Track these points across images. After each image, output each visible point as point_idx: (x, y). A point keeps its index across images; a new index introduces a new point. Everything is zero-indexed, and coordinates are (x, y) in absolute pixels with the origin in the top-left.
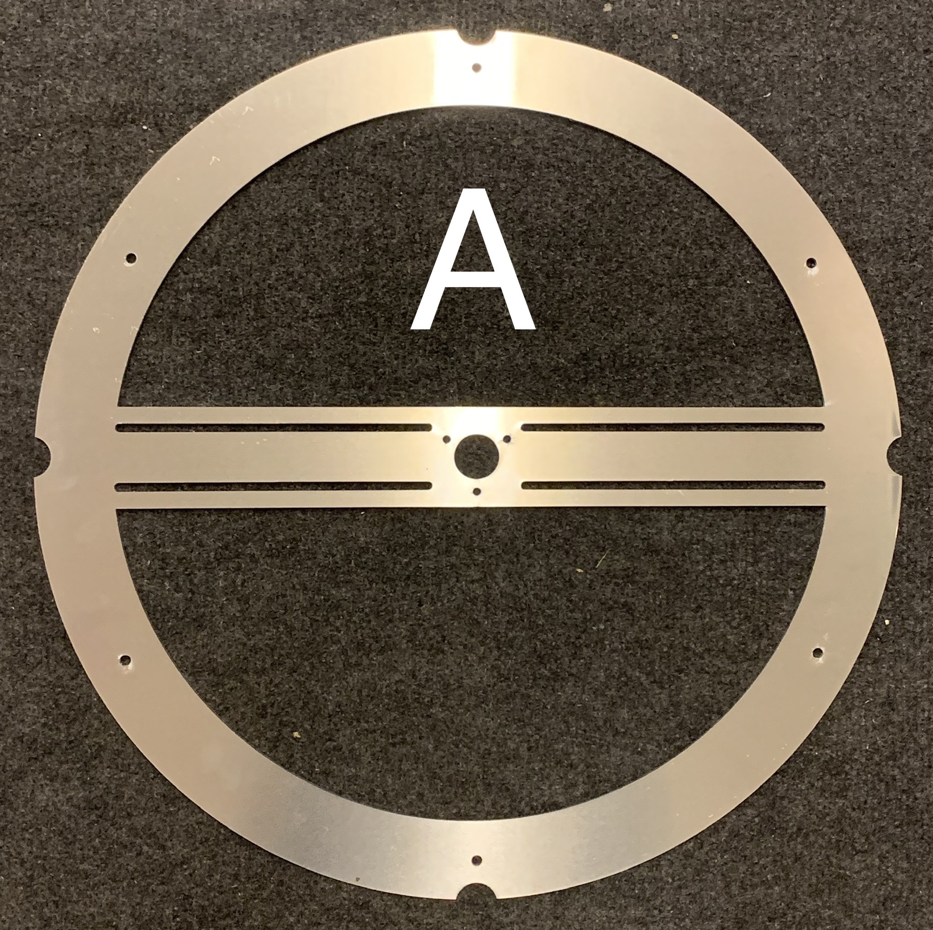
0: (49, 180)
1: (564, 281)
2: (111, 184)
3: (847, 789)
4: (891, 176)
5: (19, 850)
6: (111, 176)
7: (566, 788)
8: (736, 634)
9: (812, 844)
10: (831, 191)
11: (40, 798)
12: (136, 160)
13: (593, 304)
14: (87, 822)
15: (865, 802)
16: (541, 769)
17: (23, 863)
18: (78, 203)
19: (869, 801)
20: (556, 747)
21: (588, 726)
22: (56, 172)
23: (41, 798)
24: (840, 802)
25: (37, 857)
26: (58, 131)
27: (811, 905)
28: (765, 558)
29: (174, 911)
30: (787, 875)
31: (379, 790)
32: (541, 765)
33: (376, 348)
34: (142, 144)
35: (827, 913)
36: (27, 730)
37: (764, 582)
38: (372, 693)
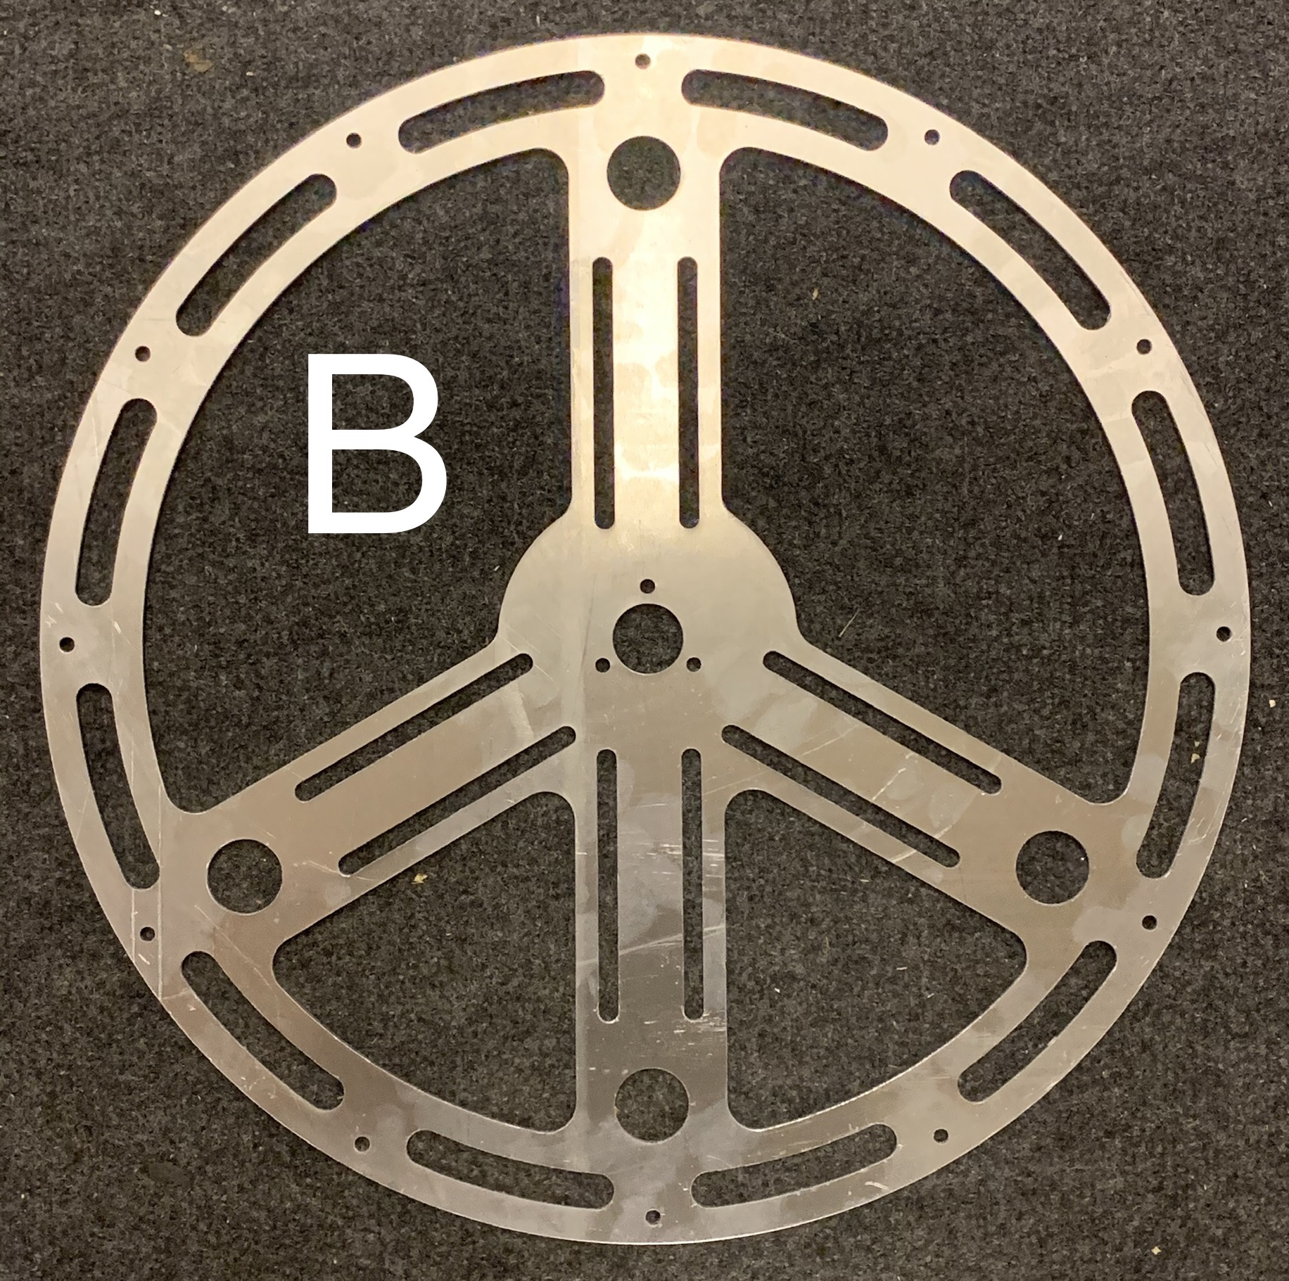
0: (24, 96)
1: (781, 217)
2: (112, 99)
3: (1216, 947)
4: (1268, 37)
5: (33, 1056)
6: (112, 87)
7: (806, 952)
8: (1047, 727)
9: (1165, 1027)
10: (1177, 64)
11: (59, 983)
12: (148, 61)
13: (825, 250)
14: (126, 1015)
15: (1244, 964)
16: (767, 927)
17: (39, 1075)
18: (66, 127)
19: (1249, 964)
20: (789, 894)
21: (835, 864)
22: (33, 84)
23: (61, 984)
24: (1207, 965)
25: (58, 1066)
26: (34, 25)
27: (1166, 1113)
28: (1089, 616)
29: (254, 1136)
30: (1131, 1070)
31: (537, 962)
32: (769, 921)
33: (507, 327)
34: (154, 37)
35: (1190, 1125)
36: (36, 889)
37: (1088, 651)
38: (523, 825)
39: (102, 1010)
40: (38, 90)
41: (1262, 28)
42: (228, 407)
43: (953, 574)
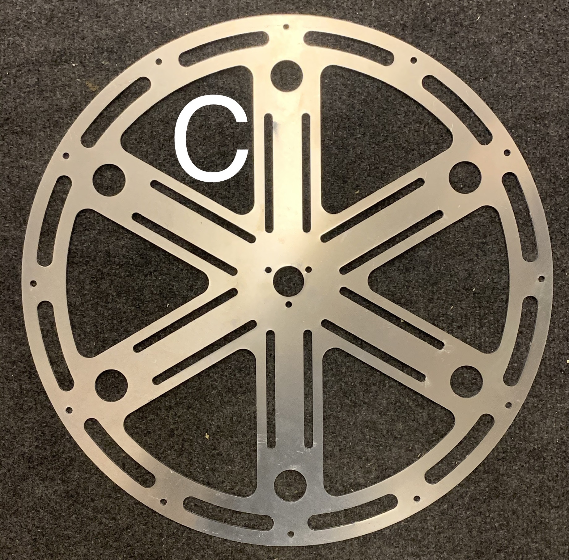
39: (56, 502)
40: (21, 100)
41: (560, 64)
42: (108, 238)
43: (427, 307)
